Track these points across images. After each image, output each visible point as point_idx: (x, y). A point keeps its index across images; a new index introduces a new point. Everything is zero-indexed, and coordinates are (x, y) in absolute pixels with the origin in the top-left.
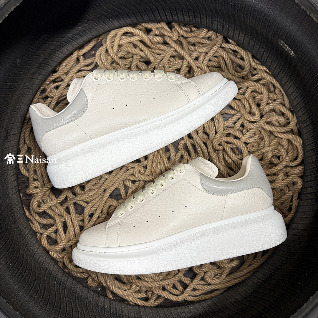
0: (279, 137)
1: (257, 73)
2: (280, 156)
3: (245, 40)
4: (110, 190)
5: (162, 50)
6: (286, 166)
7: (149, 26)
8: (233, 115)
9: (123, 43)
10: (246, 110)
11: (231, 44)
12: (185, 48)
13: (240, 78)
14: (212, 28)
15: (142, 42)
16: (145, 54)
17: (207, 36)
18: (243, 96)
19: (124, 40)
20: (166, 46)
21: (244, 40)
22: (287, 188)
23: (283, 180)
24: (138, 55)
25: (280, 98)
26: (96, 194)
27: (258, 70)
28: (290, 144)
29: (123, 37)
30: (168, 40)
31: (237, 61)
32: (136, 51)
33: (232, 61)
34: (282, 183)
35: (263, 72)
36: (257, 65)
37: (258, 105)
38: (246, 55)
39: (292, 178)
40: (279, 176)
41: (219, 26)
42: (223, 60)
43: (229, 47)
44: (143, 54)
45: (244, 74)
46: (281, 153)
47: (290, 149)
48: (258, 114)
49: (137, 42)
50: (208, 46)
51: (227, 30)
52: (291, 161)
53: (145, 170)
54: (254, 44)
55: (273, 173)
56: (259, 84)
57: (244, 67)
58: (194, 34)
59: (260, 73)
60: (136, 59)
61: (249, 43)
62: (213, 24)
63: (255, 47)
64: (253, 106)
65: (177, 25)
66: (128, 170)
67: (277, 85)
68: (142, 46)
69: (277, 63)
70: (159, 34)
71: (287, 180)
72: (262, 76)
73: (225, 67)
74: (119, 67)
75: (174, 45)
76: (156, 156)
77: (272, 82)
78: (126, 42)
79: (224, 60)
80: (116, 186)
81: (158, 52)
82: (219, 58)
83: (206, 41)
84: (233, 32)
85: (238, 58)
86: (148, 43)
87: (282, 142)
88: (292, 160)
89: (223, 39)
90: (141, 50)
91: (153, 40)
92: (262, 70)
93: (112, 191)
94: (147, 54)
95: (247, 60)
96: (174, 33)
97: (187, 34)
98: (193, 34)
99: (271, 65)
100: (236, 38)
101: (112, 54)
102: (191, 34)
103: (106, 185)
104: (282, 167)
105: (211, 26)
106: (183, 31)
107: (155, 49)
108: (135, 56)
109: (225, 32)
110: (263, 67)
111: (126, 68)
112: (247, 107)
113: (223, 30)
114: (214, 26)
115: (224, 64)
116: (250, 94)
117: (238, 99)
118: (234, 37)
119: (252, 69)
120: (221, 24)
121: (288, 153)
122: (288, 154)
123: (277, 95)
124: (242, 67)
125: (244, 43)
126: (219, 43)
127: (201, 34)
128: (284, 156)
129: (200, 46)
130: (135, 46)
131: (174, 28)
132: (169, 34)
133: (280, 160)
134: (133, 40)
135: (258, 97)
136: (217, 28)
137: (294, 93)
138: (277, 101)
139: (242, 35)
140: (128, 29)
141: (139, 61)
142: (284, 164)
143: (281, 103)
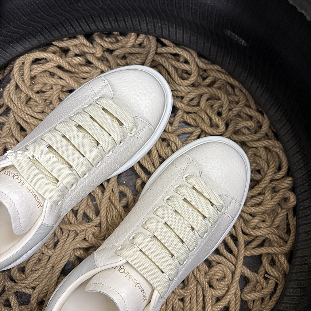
0: (253, 147)
1: (208, 75)
2: (260, 169)
3: (185, 37)
4: (59, 266)
5: (87, 73)
6: (272, 180)
7: (64, 44)
8: (192, 133)
9: (36, 73)
10: (205, 123)
11: (168, 47)
12: (112, 66)
13: (189, 86)
14: (141, 31)
15: (60, 67)
16: (66, 82)
17: (138, 42)
18: (198, 108)
19: (36, 70)
20: (90, 67)
21: (183, 37)
22: (279, 206)
23: (272, 199)
24: (58, 85)
25: (243, 99)
26: (42, 276)
27: (209, 71)
28: (268, 152)
29: (35, 66)
30: (90, 59)
31: (181, 66)
32: (54, 80)
33: (175, 67)
34: (272, 202)
35: (215, 73)
36: (206, 66)
37: (219, 114)
38: (190, 56)
39: (282, 193)
40: (266, 195)
41: (150, 26)
42: (164, 70)
43: (167, 50)
44: (64, 82)
45: (193, 80)
46: (260, 166)
47: (270, 158)
48: (222, 125)
49: (53, 69)
50: (142, 57)
51: (161, 29)
52: (275, 173)
53: (99, 229)
54: (197, 40)
55: (258, 193)
56: (214, 89)
57: (191, 72)
58: (122, 43)
59: (212, 74)
60: (57, 90)
61: (190, 40)
62: (142, 25)
63: (199, 43)
64: (213, 117)
65: (99, 37)
66: (78, 234)
67: (236, 83)
68: (60, 73)
69: (229, 57)
70: (79, 52)
71: (277, 197)
72: (215, 78)
73: (168, 77)
74: (37, 104)
75: (98, 64)
76: (110, 208)
77: (229, 81)
78: (39, 72)
79: (165, 68)
80: (67, 259)
81: (83, 76)
82: (158, 68)
83: (138, 50)
84: (168, 30)
85: (182, 62)
86: (67, 67)
87: (258, 152)
88: (276, 171)
89: (156, 42)
90: (61, 78)
91: (72, 62)
92: (213, 70)
93: (63, 267)
94: (68, 82)
95: (192, 62)
96: (97, 48)
97: (113, 46)
98: (120, 44)
99: (222, 61)
100: (174, 36)
101: (25, 89)
102: (119, 45)
103: (53, 261)
104: (266, 183)
105: (139, 28)
106: (107, 43)
107: (77, 73)
108: (54, 87)
109: (158, 32)
110: (214, 66)
111: (47, 103)
112: (205, 120)
113: (155, 30)
114: (144, 28)
115: (167, 74)
116: (206, 104)
117: (193, 113)
118: (171, 36)
119: (202, 72)
120: (151, 24)
121: (269, 163)
122: (270, 165)
123: (237, 96)
124: (190, 72)
125: (185, 41)
126: (153, 49)
127: (130, 42)
128: (266, 169)
129: (132, 59)
130: (52, 75)
131: (95, 42)
132: (91, 50)
133: (262, 174)
134: (48, 68)
135: (217, 105)
136: (148, 29)
137: (259, 89)
138: (240, 104)
139: (179, 32)
140: (36, 54)
141: (61, 92)
142: (268, 178)
143: (246, 105)
